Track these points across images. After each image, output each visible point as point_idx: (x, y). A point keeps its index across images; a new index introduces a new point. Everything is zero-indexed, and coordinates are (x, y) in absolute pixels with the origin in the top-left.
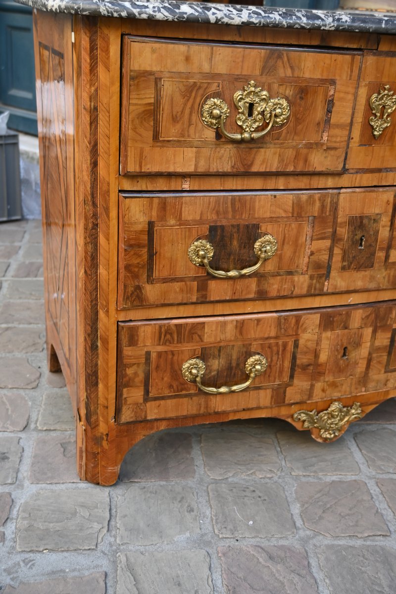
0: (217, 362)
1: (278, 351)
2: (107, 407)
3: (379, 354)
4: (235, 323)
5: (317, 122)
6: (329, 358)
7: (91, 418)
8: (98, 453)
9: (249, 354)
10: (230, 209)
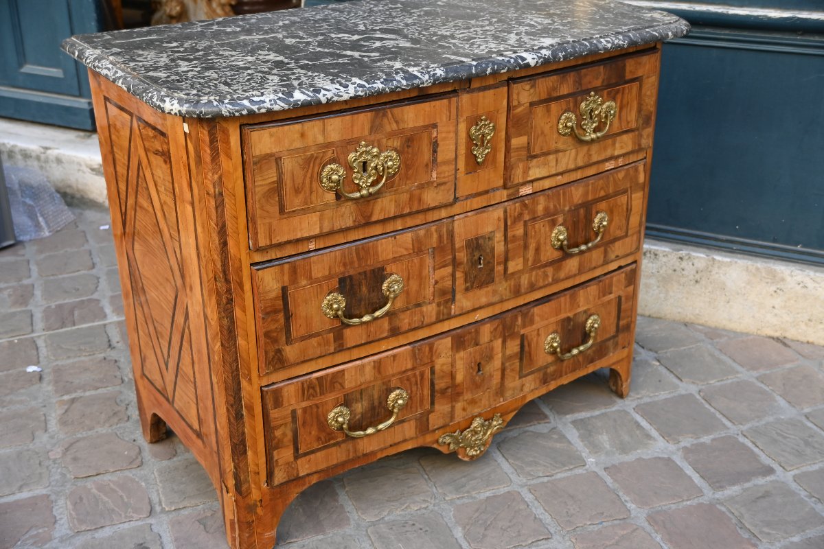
0: (360, 405)
1: (416, 381)
2: (258, 473)
3: (511, 362)
4: (372, 364)
5: (425, 163)
6: (465, 377)
7: (241, 487)
8: (253, 521)
9: (390, 391)
10: (355, 259)
